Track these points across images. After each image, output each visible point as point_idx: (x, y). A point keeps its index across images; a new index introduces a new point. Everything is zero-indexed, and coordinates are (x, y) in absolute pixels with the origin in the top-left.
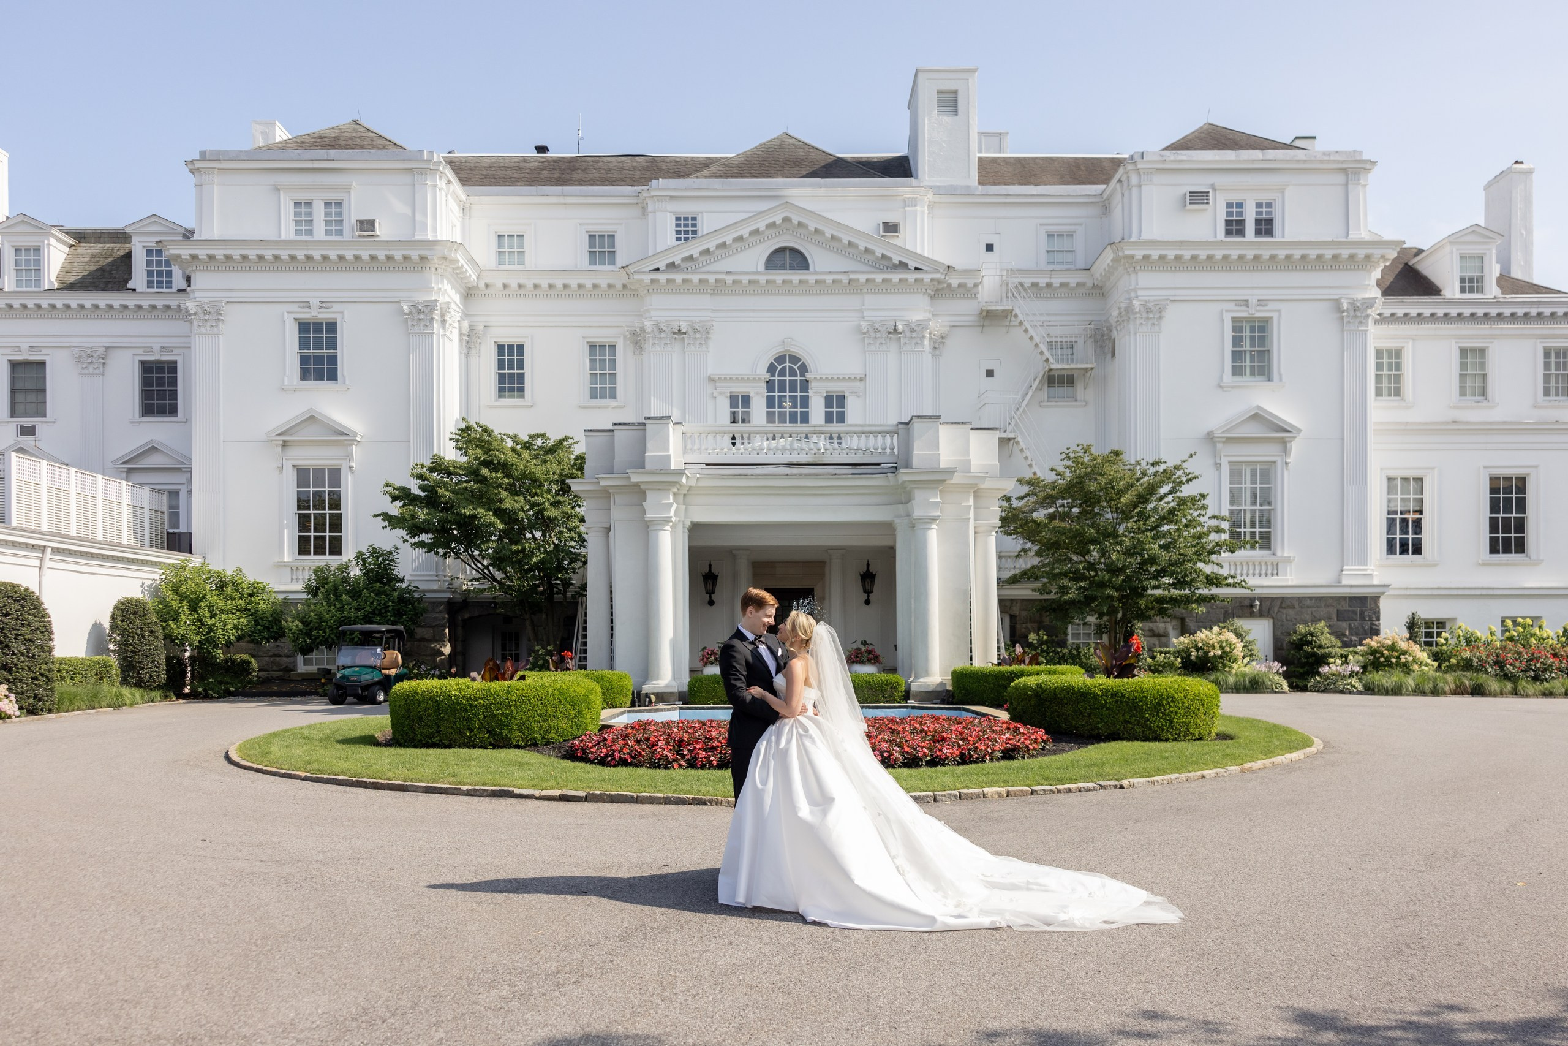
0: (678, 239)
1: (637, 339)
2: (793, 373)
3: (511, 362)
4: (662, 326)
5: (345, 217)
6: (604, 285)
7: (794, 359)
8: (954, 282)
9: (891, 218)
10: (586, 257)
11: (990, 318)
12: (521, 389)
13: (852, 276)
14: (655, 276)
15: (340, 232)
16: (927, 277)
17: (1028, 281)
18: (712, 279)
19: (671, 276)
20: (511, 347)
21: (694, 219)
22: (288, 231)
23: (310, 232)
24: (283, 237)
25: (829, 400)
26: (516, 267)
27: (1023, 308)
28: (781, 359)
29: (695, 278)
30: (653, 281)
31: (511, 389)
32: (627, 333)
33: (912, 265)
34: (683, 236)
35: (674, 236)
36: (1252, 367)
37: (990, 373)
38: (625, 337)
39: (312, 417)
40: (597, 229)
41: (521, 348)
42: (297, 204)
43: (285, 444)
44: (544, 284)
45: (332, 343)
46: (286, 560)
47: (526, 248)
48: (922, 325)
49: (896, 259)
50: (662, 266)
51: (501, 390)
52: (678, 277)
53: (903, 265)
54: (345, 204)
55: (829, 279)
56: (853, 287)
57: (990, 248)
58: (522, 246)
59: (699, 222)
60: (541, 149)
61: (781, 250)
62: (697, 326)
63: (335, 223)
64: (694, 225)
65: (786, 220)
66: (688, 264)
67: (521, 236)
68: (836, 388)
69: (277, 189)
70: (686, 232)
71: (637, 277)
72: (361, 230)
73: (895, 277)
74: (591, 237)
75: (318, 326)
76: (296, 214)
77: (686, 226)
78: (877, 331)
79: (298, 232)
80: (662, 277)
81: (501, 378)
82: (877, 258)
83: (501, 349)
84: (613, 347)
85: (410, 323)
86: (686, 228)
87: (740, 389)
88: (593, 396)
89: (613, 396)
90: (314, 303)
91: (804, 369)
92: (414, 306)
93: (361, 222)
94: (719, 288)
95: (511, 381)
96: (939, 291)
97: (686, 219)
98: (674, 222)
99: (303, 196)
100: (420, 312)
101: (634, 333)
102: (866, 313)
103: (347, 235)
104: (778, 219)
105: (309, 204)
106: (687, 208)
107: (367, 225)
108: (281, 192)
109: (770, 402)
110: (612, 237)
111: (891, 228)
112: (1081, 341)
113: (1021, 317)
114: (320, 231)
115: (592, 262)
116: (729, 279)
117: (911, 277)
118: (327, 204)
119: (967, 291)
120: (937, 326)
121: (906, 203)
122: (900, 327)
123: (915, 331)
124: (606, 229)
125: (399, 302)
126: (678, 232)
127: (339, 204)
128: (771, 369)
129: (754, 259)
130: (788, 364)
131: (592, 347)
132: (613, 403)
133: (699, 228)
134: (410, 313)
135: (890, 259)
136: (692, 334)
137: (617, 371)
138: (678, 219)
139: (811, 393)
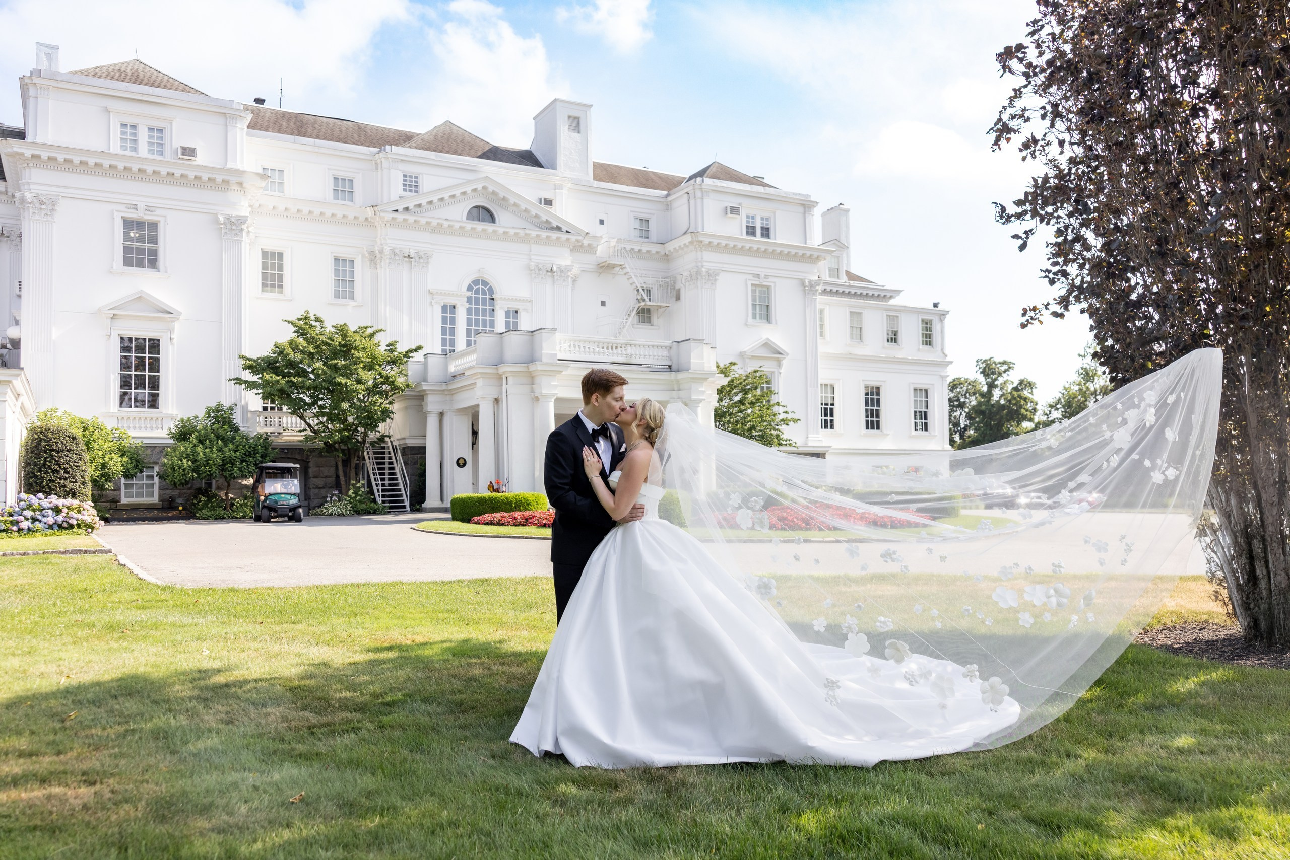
0: (405, 190)
1: (373, 258)
2: (484, 293)
3: (273, 265)
4: (397, 251)
5: (167, 141)
6: (351, 217)
7: (485, 283)
8: (586, 242)
9: (549, 196)
10: (331, 194)
11: (605, 268)
12: (281, 287)
13: (527, 231)
14: (395, 215)
15: (161, 153)
16: (573, 238)
17: (628, 247)
18: (434, 222)
19: (406, 217)
20: (273, 254)
21: (416, 177)
22: (115, 147)
23: (135, 149)
24: (112, 150)
25: (507, 314)
26: (277, 194)
27: (631, 265)
28: (476, 282)
29: (423, 221)
30: (393, 218)
31: (273, 286)
32: (366, 254)
33: (564, 228)
34: (408, 188)
35: (402, 187)
36: (760, 315)
37: (603, 303)
38: (363, 256)
39: (140, 297)
40: (341, 174)
41: (281, 255)
42: (124, 125)
43: (114, 317)
44: (306, 210)
45: (154, 240)
46: (112, 410)
47: (285, 180)
48: (568, 269)
49: (555, 224)
50: (400, 209)
51: (264, 285)
52: (411, 218)
53: (559, 228)
54: (167, 133)
55: (512, 232)
56: (526, 239)
57: (602, 222)
58: (281, 178)
59: (420, 180)
60: (260, 101)
61: (477, 207)
62: (421, 254)
63: (159, 146)
64: (416, 182)
65: (484, 188)
66: (417, 210)
67: (281, 171)
68: (514, 306)
69: (107, 111)
70: (410, 186)
71: (382, 214)
72: (183, 154)
73: (554, 235)
74: (336, 179)
75: (140, 224)
76: (122, 133)
77: (411, 181)
78: (540, 270)
79: (123, 148)
80: (400, 217)
81: (264, 276)
82: (542, 222)
83: (265, 254)
84: (352, 262)
85: (223, 231)
86: (411, 184)
87: (450, 301)
88: (337, 296)
89: (352, 297)
90: (141, 206)
91: (491, 291)
92: (228, 218)
93: (184, 149)
94: (438, 229)
95: (273, 280)
96: (577, 248)
97: (411, 177)
98: (402, 178)
99: (130, 121)
100: (232, 223)
101: (372, 253)
102: (532, 257)
103: (168, 155)
104: (479, 187)
105: (134, 127)
106: (412, 169)
107: (188, 152)
108: (112, 114)
109: (469, 311)
110: (351, 181)
111: (548, 202)
112: (655, 288)
113: (628, 270)
114: (143, 149)
115: (336, 198)
116: (446, 224)
117: (564, 236)
118: (150, 129)
119: (591, 249)
120: (575, 271)
121: (556, 187)
122: (555, 269)
123: (563, 271)
124: (347, 175)
125: (216, 214)
126: (405, 185)
127: (160, 131)
128: (469, 288)
129: (459, 212)
130: (480, 286)
131: (337, 260)
132: (352, 303)
133: (420, 184)
134: (224, 223)
135: (550, 223)
136: (417, 259)
137: (356, 279)
138: (405, 176)
139: (497, 308)
